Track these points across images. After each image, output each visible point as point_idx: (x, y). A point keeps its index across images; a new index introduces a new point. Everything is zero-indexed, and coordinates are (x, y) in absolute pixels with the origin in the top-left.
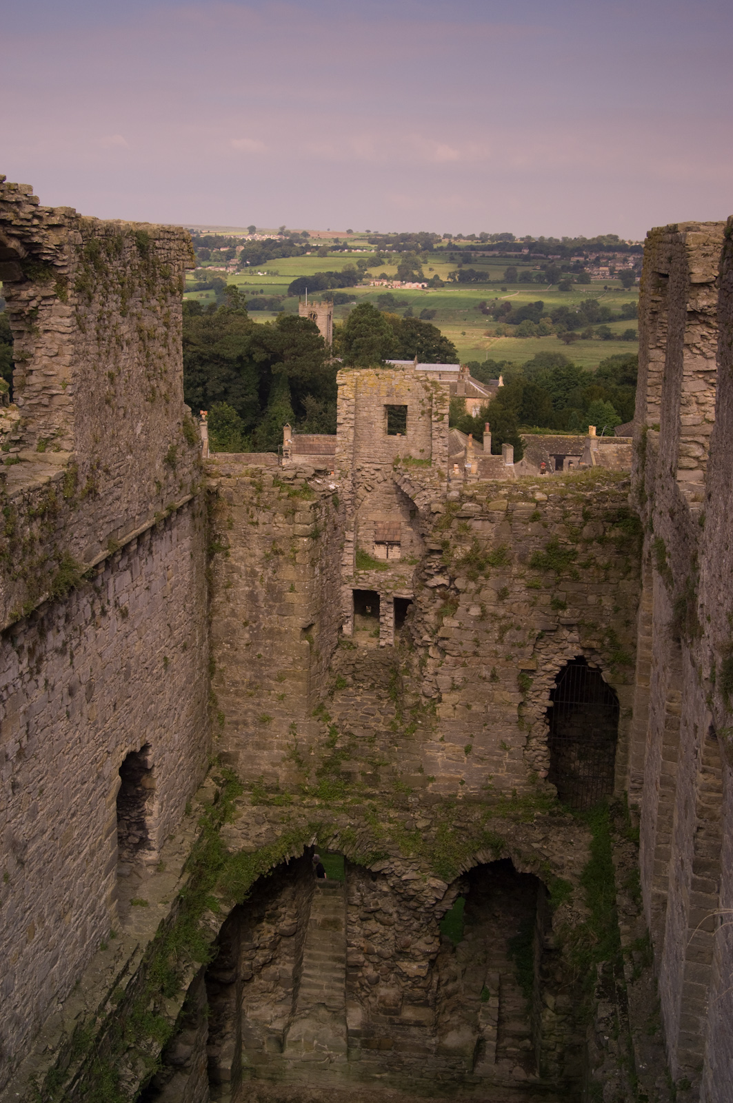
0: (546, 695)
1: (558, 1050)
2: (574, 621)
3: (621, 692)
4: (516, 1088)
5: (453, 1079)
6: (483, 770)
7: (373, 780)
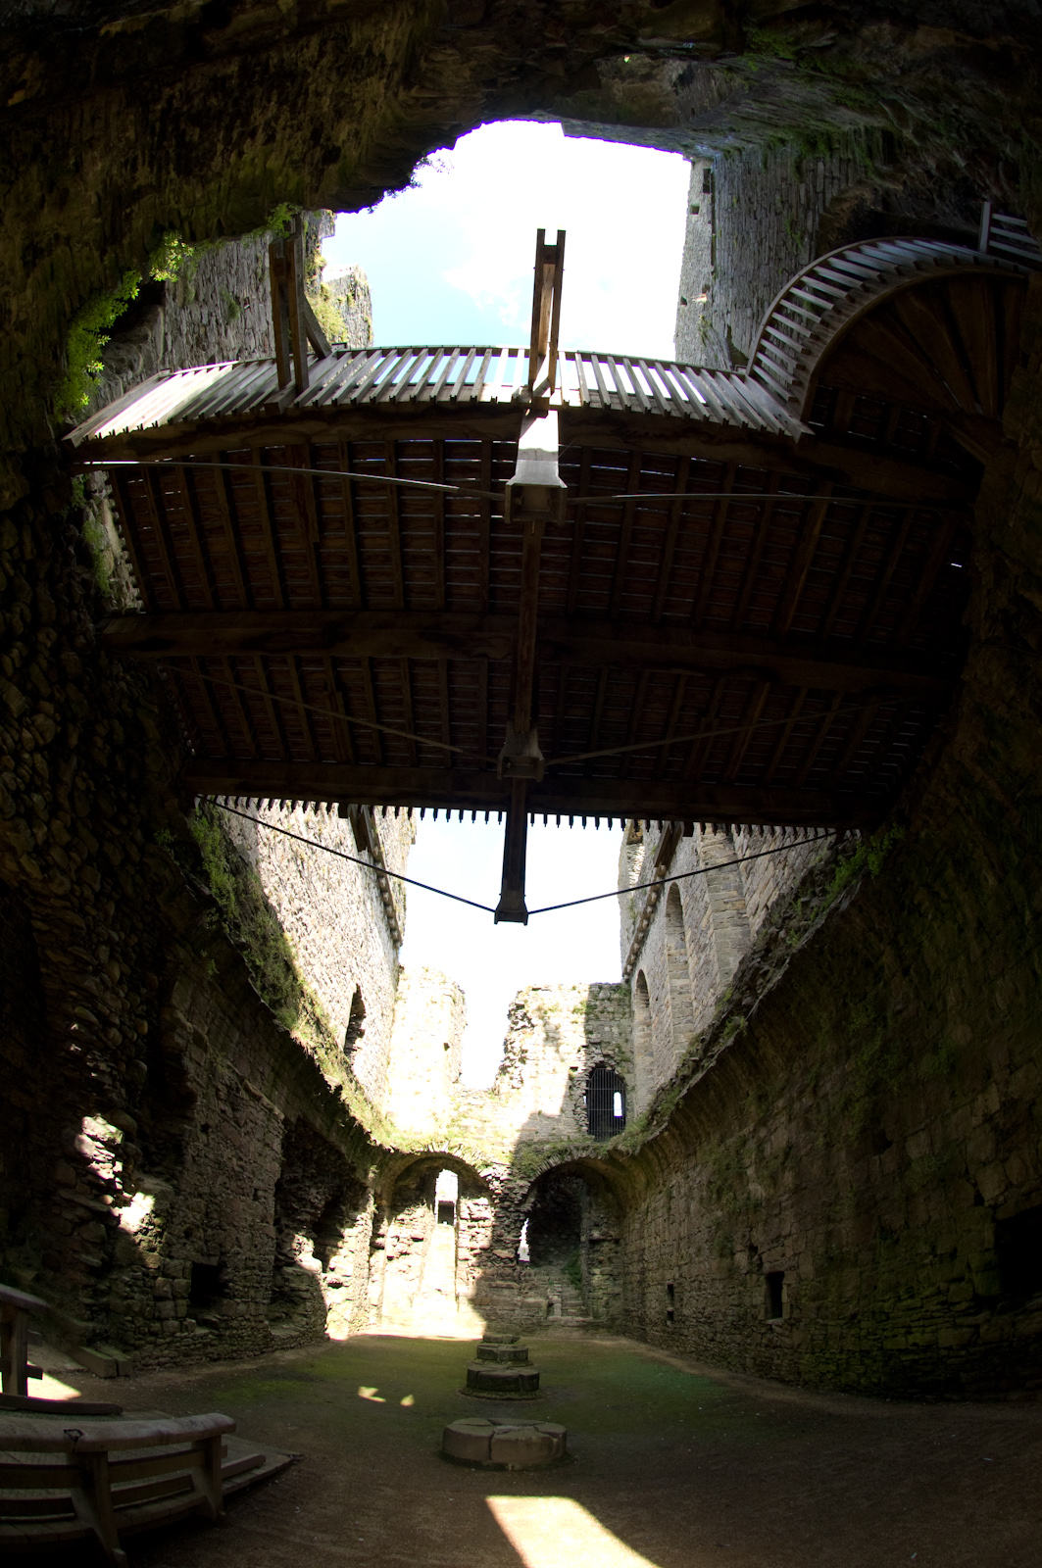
0: (584, 1084)
1: (605, 1298)
2: (598, 1041)
3: (628, 1078)
4: (578, 1327)
5: (533, 1324)
6: (549, 1124)
7: (483, 1130)
